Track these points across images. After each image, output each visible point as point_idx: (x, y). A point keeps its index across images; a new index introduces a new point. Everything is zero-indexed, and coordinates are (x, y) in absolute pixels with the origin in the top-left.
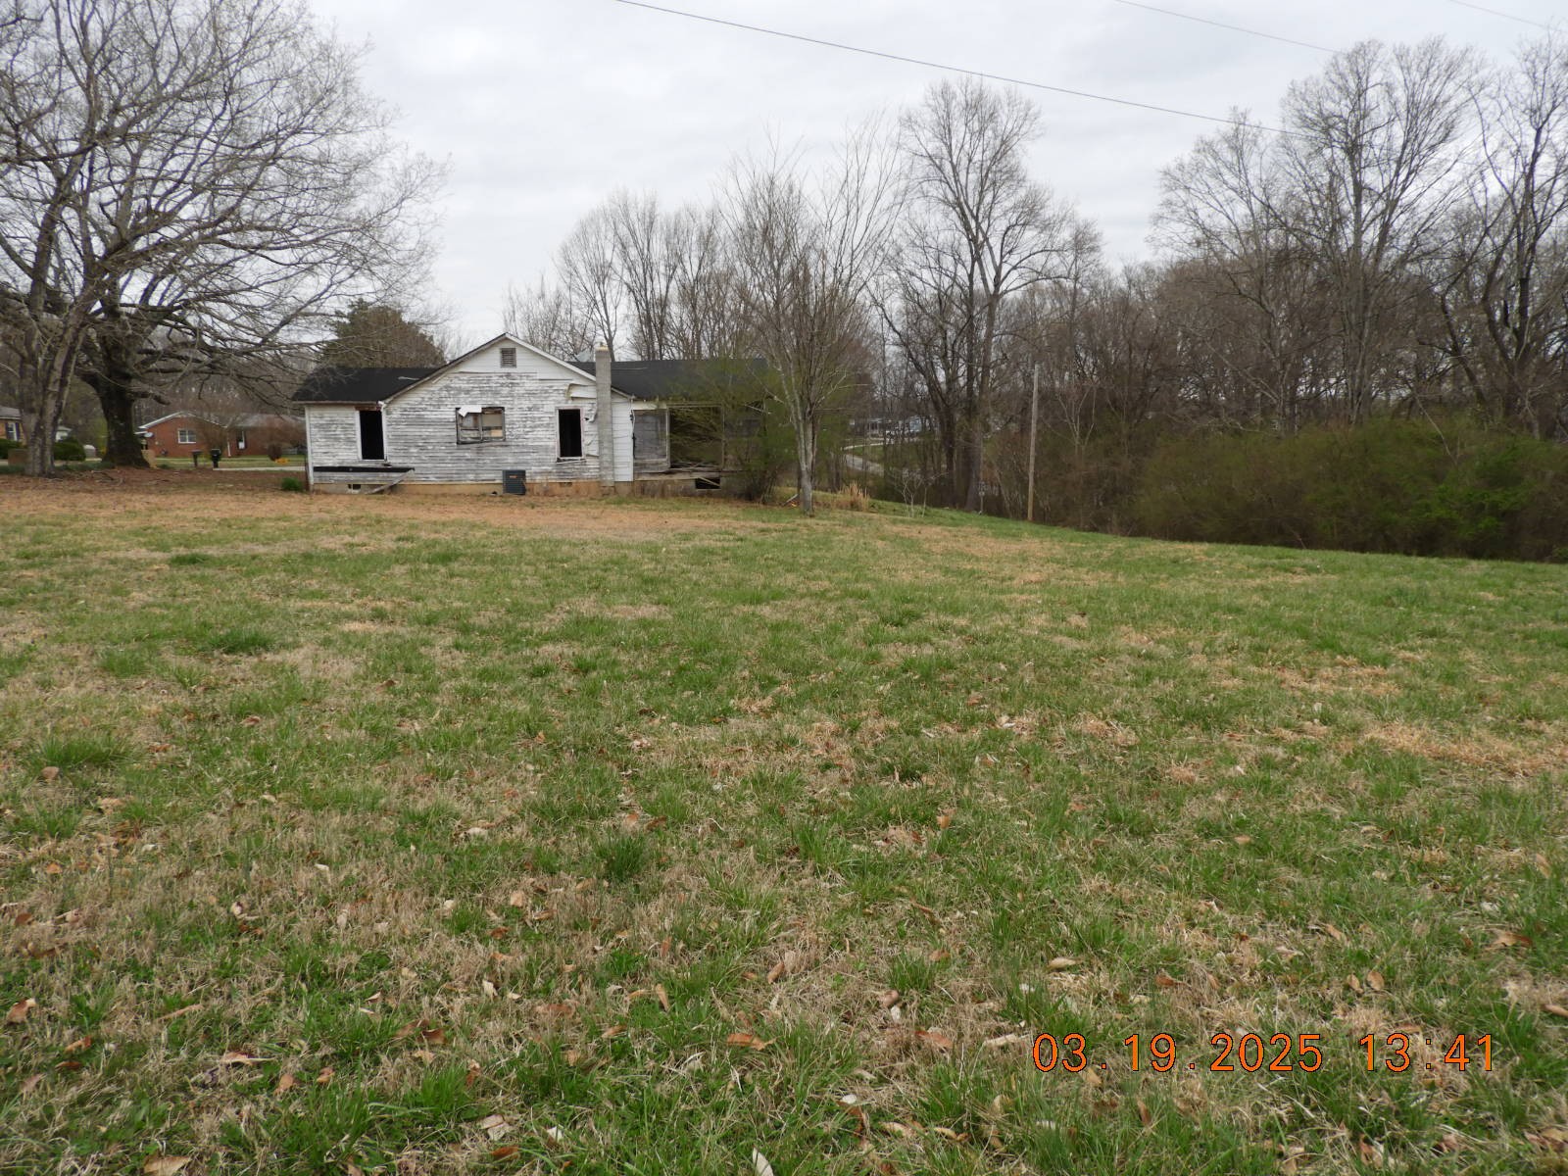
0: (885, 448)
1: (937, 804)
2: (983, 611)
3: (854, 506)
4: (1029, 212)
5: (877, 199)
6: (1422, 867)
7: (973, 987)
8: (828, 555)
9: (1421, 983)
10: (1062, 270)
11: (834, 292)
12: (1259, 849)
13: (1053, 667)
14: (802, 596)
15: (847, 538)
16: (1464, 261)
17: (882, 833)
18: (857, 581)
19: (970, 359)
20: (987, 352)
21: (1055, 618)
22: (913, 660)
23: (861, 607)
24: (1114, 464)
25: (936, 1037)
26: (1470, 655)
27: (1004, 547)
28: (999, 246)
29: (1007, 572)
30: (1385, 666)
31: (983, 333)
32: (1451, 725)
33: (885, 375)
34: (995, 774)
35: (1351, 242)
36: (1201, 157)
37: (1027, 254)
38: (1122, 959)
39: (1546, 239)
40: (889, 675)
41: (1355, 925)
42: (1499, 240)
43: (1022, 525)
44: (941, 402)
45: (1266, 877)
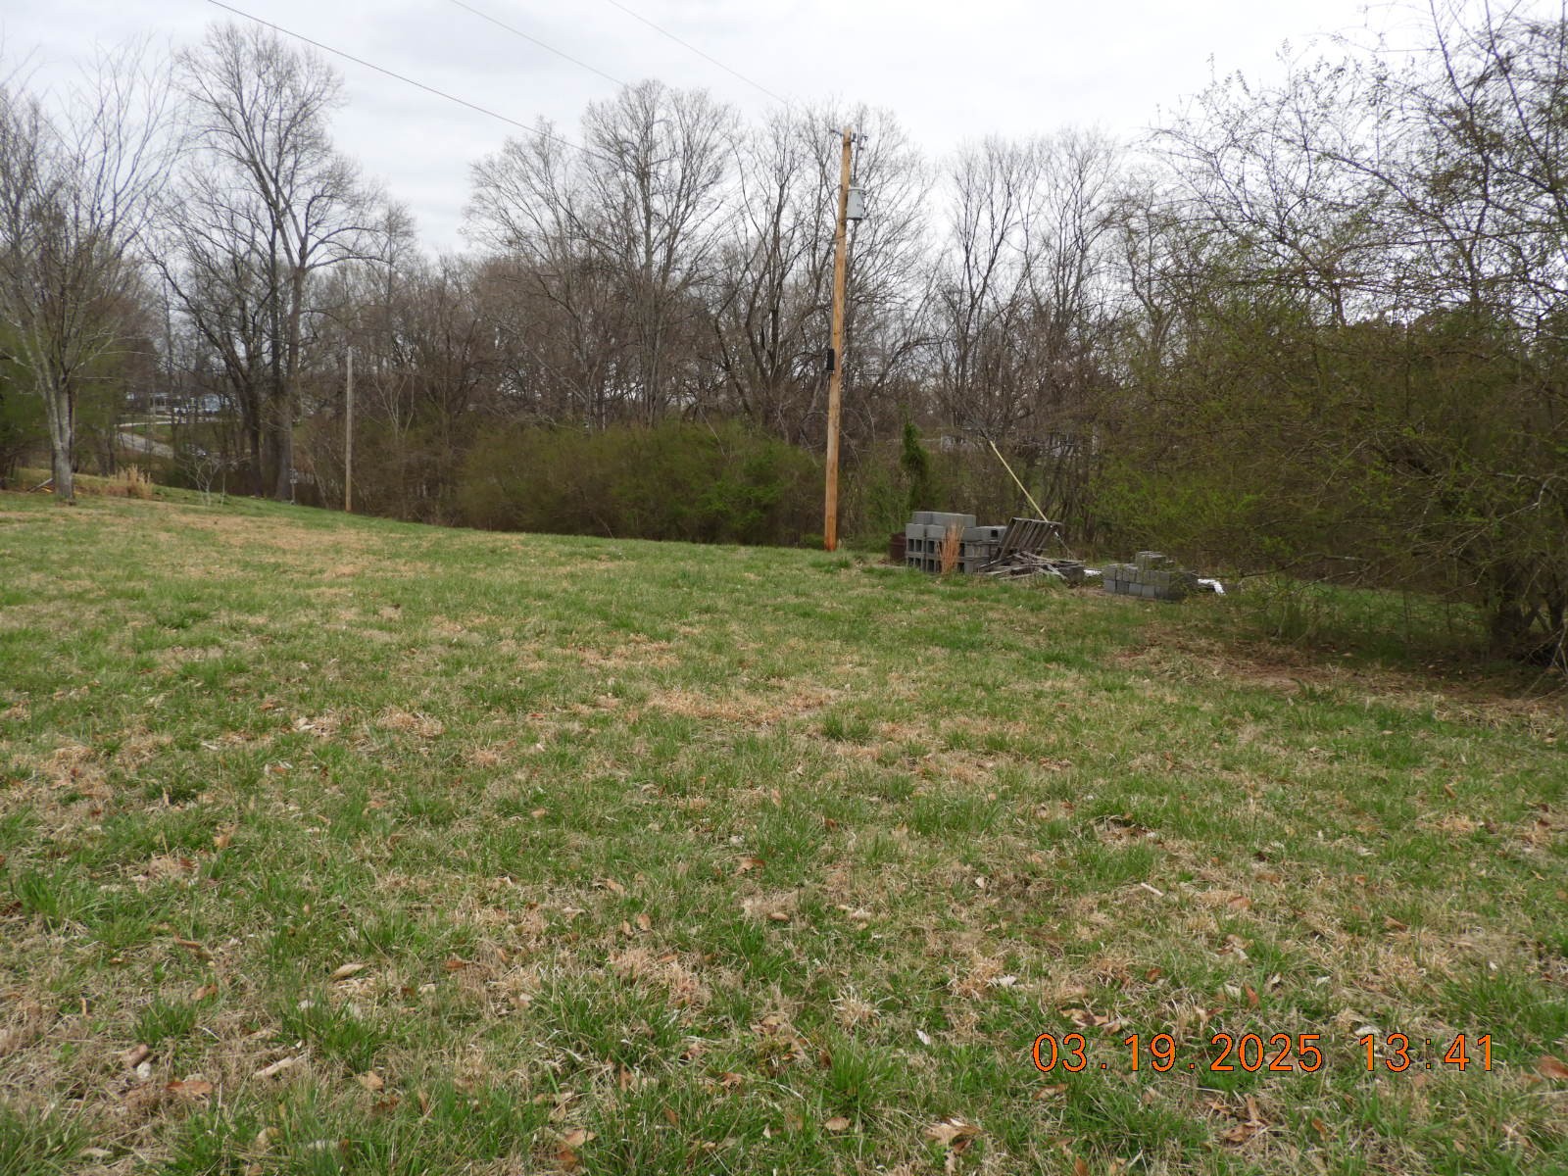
0: (174, 427)
1: (215, 824)
2: (285, 607)
3: (132, 492)
4: (337, 184)
5: (146, 139)
6: (686, 815)
7: (244, 1018)
8: (92, 549)
9: (679, 917)
10: (374, 251)
11: (92, 240)
12: (552, 820)
13: (360, 662)
14: (50, 599)
15: (120, 529)
16: (732, 290)
17: (143, 866)
18: (129, 578)
19: (274, 336)
20: (295, 329)
21: (365, 612)
22: (194, 665)
23: (132, 609)
24: (437, 454)
25: (193, 1086)
26: (734, 626)
27: (315, 539)
28: (303, 216)
29: (317, 566)
30: (669, 640)
31: (289, 308)
32: (717, 688)
33: (170, 345)
34: (287, 782)
35: (643, 261)
36: (510, 158)
37: (336, 228)
38: (411, 952)
39: (789, 279)
40: (164, 685)
41: (631, 875)
42: (756, 275)
43: (340, 515)
44: (242, 382)
45: (558, 845)
